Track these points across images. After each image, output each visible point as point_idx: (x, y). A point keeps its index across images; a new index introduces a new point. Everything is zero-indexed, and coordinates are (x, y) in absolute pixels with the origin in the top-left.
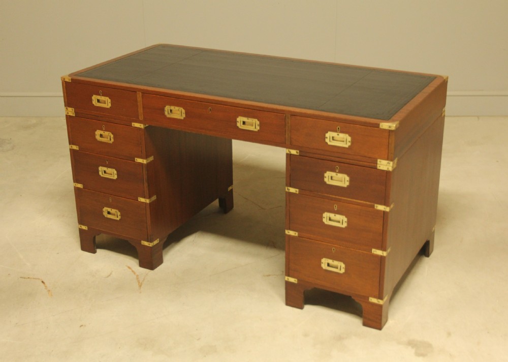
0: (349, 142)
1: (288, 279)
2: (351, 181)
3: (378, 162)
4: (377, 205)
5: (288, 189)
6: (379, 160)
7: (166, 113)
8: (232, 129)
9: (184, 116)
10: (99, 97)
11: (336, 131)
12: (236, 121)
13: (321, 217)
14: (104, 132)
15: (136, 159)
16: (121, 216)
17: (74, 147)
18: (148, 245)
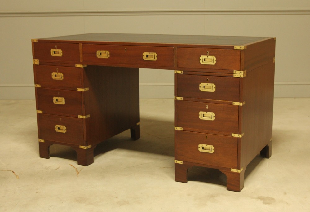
0: (215, 61)
1: (177, 162)
2: (216, 88)
3: (234, 73)
4: (234, 102)
5: (176, 98)
6: (234, 71)
7: (98, 56)
8: (140, 61)
9: (109, 56)
10: (55, 50)
11: (206, 55)
12: (142, 56)
13: (198, 115)
14: (57, 73)
15: (77, 89)
16: (67, 129)
17: (38, 86)
18: (84, 148)
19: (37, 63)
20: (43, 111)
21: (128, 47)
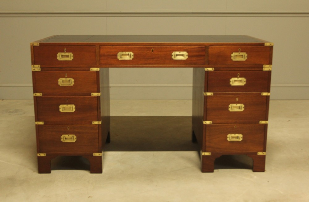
0: (246, 57)
1: (204, 154)
2: (247, 81)
3: (264, 67)
4: (263, 93)
5: (206, 94)
6: (264, 65)
7: (119, 57)
8: (168, 61)
9: (132, 57)
10: (63, 54)
11: (238, 52)
12: (171, 55)
13: (228, 108)
14: (66, 79)
15: (92, 93)
16: (77, 138)
17: (38, 94)
18: (99, 155)
19: (37, 70)
20: (44, 121)
21: (156, 47)
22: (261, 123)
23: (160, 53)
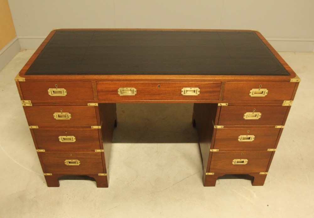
0: (267, 93)
2: (262, 116)
4: (277, 126)
5: (216, 127)
6: (284, 101)
7: (119, 93)
8: (177, 97)
9: (135, 93)
10: (55, 90)
11: (258, 88)
12: (181, 91)
13: (237, 138)
14: (62, 113)
15: (92, 127)
16: (81, 162)
17: (34, 127)
18: (104, 175)
19: (27, 105)
20: (45, 149)
21: (163, 83)
22: (269, 150)
23: (167, 89)
